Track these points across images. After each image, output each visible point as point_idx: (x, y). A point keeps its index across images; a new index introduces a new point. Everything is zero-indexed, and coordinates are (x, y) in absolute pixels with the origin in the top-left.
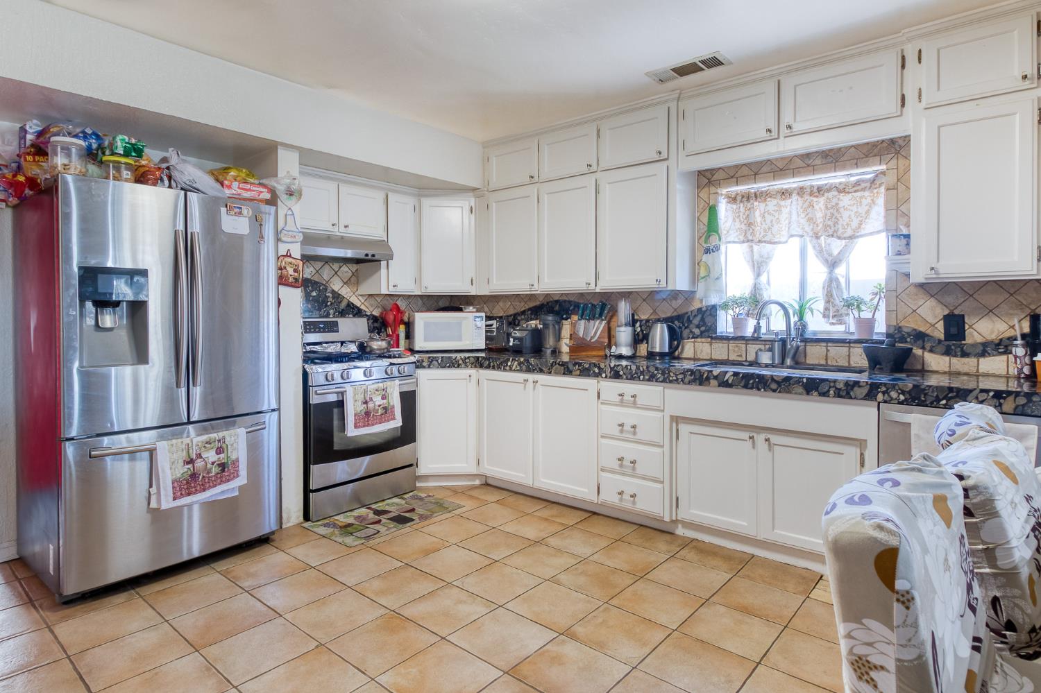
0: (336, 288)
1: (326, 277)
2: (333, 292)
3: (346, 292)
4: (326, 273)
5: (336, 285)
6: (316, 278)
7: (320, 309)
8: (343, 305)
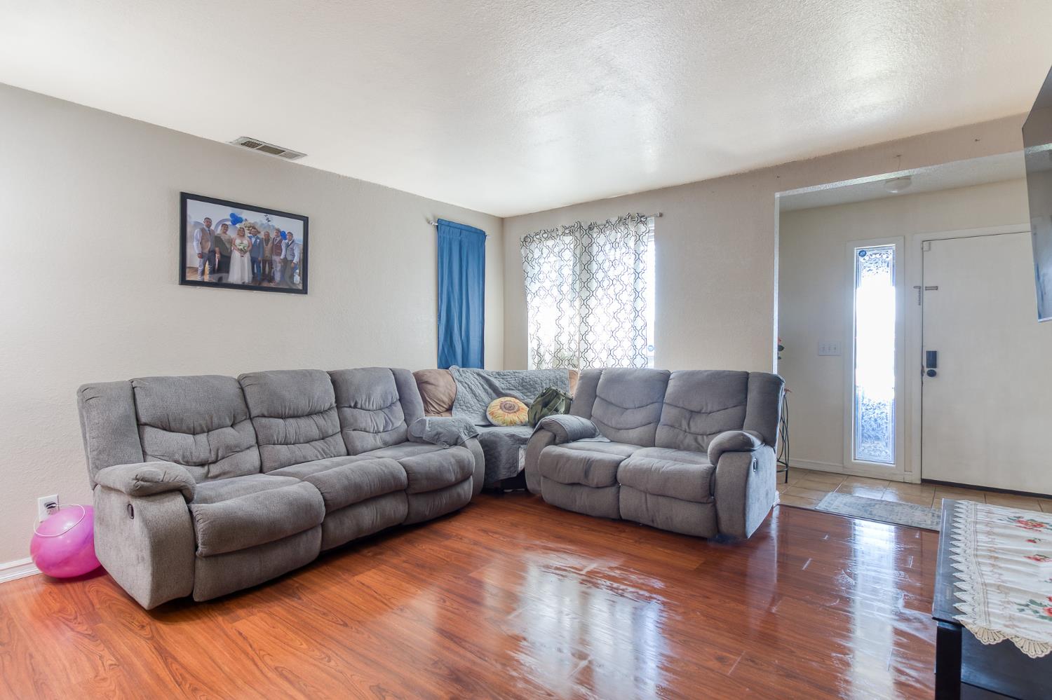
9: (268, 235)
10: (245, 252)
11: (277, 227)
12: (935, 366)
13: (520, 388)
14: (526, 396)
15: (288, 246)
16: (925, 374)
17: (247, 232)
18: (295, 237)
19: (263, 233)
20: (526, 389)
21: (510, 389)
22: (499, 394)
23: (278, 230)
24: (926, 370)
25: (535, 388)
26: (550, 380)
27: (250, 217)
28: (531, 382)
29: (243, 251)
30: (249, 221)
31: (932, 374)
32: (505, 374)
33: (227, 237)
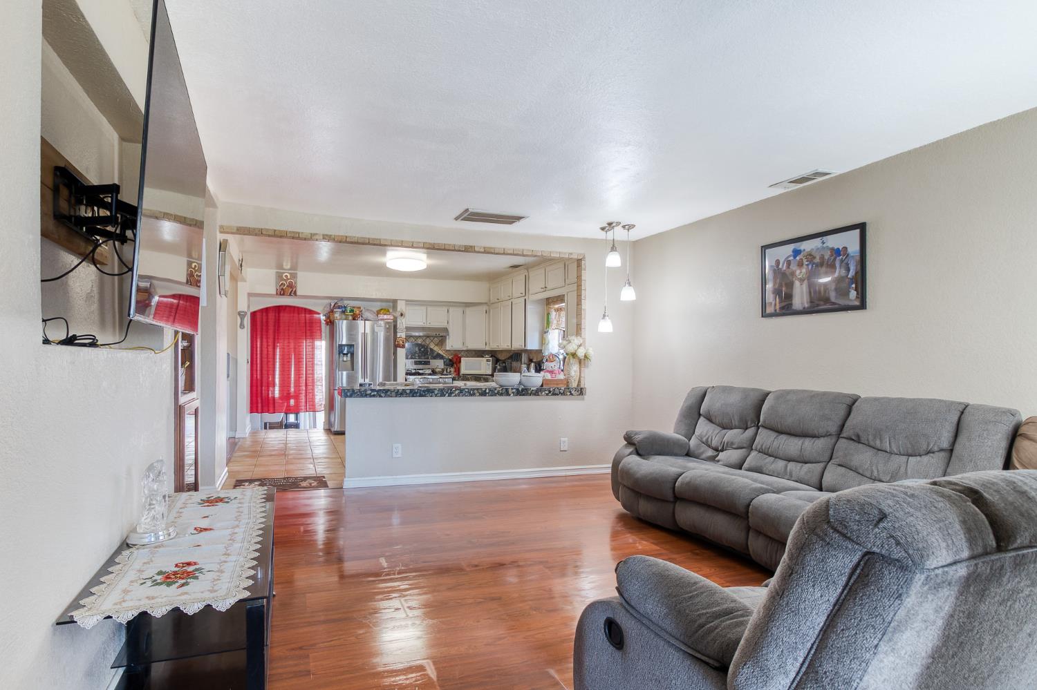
0: (432, 347)
1: (428, 343)
2: (431, 349)
3: (436, 349)
4: (428, 341)
5: (432, 346)
6: (423, 343)
7: (424, 356)
8: (435, 354)
9: (822, 257)
10: (804, 280)
11: (831, 246)
15: (842, 261)
17: (805, 261)
18: (850, 250)
19: (818, 258)
23: (832, 249)
27: (807, 246)
29: (802, 280)
30: (806, 251)
33: (790, 271)
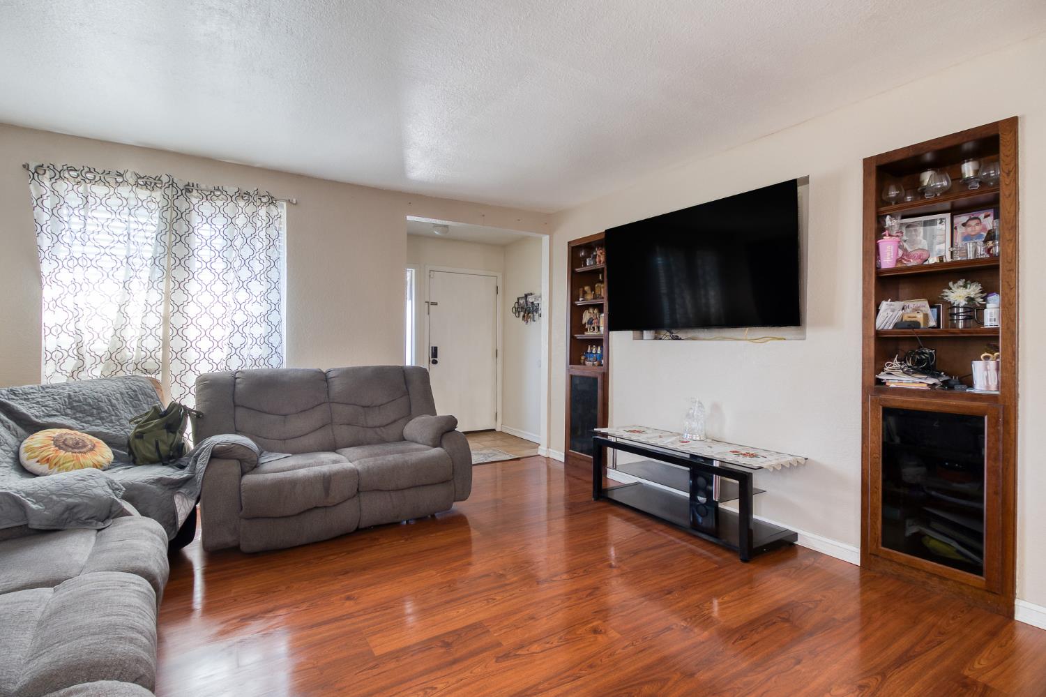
12: (436, 357)
13: (69, 411)
14: (85, 422)
16: (431, 363)
20: (81, 412)
21: (49, 416)
22: (31, 427)
24: (431, 359)
25: (99, 408)
26: (121, 394)
28: (90, 401)
31: (435, 362)
32: (27, 391)
